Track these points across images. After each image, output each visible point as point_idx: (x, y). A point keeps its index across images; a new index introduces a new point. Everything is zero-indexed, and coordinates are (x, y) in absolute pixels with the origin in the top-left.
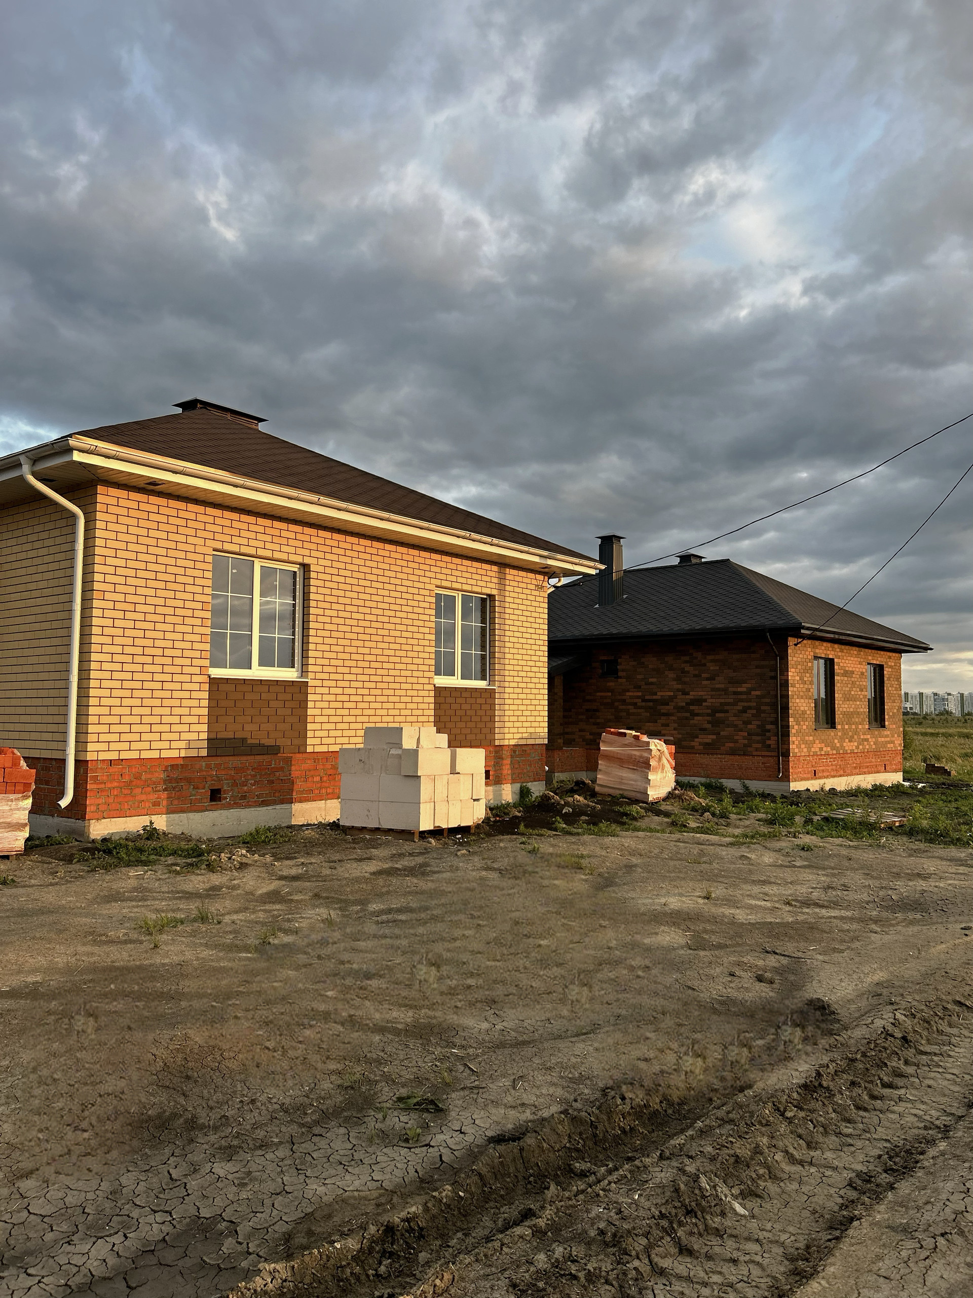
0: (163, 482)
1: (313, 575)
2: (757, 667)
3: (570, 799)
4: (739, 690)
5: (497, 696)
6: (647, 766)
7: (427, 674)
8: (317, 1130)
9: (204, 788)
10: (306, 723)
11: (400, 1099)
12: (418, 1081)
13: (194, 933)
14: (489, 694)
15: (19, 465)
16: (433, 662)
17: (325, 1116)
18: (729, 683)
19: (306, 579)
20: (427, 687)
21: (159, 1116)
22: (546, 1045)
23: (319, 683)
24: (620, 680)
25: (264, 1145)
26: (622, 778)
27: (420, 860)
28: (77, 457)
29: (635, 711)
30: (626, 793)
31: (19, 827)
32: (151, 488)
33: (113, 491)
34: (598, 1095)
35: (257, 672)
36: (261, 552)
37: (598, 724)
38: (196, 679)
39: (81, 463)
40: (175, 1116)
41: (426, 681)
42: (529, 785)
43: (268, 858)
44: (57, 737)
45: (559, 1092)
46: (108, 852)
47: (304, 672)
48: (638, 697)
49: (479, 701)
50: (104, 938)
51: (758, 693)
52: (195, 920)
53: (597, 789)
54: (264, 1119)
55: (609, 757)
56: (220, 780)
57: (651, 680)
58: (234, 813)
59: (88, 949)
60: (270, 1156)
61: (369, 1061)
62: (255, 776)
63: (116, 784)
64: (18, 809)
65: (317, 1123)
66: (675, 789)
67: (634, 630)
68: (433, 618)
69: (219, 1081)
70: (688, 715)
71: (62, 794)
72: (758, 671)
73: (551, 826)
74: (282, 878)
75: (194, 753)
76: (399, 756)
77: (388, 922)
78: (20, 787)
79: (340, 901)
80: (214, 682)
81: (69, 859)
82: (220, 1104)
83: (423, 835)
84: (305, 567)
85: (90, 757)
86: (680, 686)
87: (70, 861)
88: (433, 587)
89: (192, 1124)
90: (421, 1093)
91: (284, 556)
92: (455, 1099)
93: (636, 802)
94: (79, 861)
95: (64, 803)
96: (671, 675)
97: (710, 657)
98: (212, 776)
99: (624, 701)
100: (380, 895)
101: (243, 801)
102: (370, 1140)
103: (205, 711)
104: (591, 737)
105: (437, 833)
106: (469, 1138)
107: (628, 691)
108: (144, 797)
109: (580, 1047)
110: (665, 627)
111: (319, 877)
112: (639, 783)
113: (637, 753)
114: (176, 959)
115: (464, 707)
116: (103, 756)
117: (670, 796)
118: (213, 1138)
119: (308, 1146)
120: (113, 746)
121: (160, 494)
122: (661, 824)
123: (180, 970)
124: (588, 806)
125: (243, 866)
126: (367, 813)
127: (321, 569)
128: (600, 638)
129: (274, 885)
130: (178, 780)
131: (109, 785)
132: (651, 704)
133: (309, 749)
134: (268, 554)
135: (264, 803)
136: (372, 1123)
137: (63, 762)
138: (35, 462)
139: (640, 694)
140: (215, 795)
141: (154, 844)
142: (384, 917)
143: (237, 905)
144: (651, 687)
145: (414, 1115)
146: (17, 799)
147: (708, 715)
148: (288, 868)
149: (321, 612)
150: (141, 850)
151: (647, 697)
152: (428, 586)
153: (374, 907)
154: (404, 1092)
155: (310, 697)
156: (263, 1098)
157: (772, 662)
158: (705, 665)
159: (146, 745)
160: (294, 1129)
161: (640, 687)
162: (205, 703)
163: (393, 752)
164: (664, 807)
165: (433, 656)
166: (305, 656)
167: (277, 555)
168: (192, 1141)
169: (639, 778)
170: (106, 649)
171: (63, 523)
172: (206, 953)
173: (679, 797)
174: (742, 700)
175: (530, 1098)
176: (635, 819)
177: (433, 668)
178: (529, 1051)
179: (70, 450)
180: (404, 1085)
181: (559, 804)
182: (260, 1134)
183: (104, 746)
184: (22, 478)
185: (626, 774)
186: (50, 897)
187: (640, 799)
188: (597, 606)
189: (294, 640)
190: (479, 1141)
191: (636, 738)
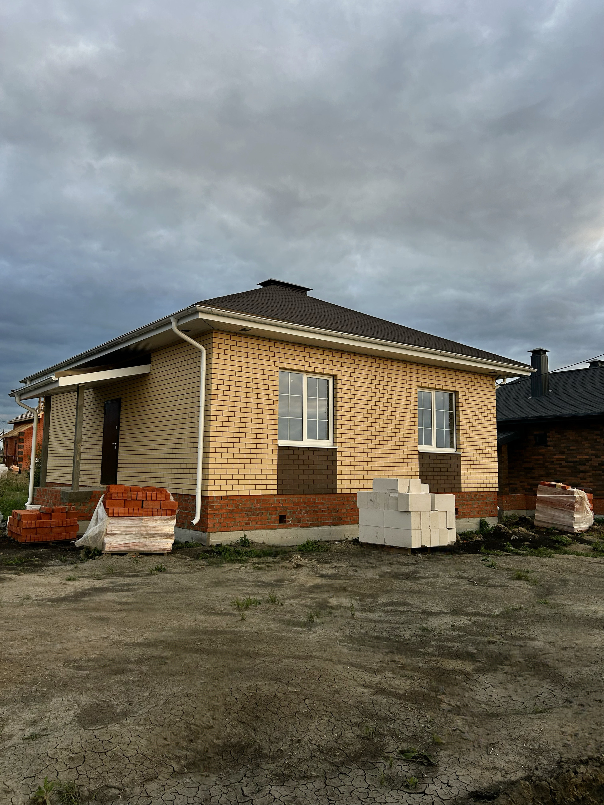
0: (250, 329)
1: (339, 382)
3: (516, 530)
5: (462, 458)
6: (572, 507)
7: (413, 444)
8: (343, 769)
9: (276, 514)
10: (336, 475)
11: (402, 752)
12: (415, 738)
13: (266, 611)
14: (457, 457)
15: (171, 323)
16: (417, 436)
17: (349, 759)
19: (335, 384)
20: (413, 452)
21: (238, 744)
22: (511, 719)
23: (344, 449)
24: (549, 448)
25: (305, 777)
26: (553, 516)
27: (412, 568)
28: (201, 316)
29: (560, 469)
30: (557, 527)
31: (169, 536)
32: (243, 333)
33: (221, 336)
34: (554, 766)
35: (307, 443)
36: (307, 369)
37: (533, 478)
38: (270, 447)
39: (203, 320)
40: (248, 745)
41: (413, 448)
42: (486, 519)
43: (314, 562)
44: (192, 482)
45: (523, 761)
46: (219, 553)
47: (334, 442)
48: (562, 459)
49: (449, 462)
50: (212, 611)
52: (268, 602)
53: (536, 523)
54: (306, 755)
55: (544, 501)
56: (285, 510)
57: (572, 448)
58: (294, 531)
59: (203, 617)
60: (310, 786)
61: (380, 718)
62: (305, 508)
63: (225, 511)
64: (168, 525)
65: (343, 763)
66: (594, 524)
67: (558, 414)
68: (416, 408)
69: (277, 723)
70: (600, 472)
71: (194, 516)
73: (503, 548)
74: (322, 576)
75: (269, 493)
76: (396, 498)
77: (392, 611)
78: (169, 512)
79: (359, 594)
80: (280, 449)
81: (196, 557)
82: (278, 740)
83: (415, 551)
84: (335, 377)
85: (209, 494)
86: (594, 452)
87: (197, 559)
88: (416, 387)
89: (259, 754)
90: (417, 748)
91: (322, 371)
92: (443, 757)
93: (565, 533)
94: (202, 558)
95: (195, 521)
96: (587, 444)
98: (280, 507)
99: (553, 462)
100: (387, 592)
101: (299, 523)
102: (381, 782)
103: (276, 467)
104: (529, 487)
105: (423, 550)
106: (454, 791)
107: (555, 455)
108: (240, 519)
109: (537, 724)
110: (581, 411)
111: (346, 577)
112: (567, 520)
113: (565, 499)
114: (255, 629)
115: (439, 466)
116: (217, 494)
117: (590, 530)
118: (272, 766)
119: (337, 782)
120: (223, 488)
121: (248, 336)
122: (585, 549)
123: (257, 638)
124: (530, 535)
125: (298, 566)
126: (376, 535)
127: (344, 378)
128: (534, 419)
129: (319, 581)
130: (260, 509)
131: (221, 512)
132: (572, 464)
133: (339, 492)
134: (312, 369)
135: (312, 525)
136: (382, 768)
137: (195, 496)
138: (178, 320)
139: (564, 457)
140: (282, 519)
141: (246, 549)
142: (389, 608)
143: (295, 593)
144: (572, 452)
145: (413, 766)
146: (168, 519)
148: (327, 569)
149: (344, 404)
150: (238, 553)
151: (569, 460)
152: (412, 387)
153: (381, 600)
154: (404, 746)
155: (338, 458)
156: (306, 739)
159: (242, 487)
160: (326, 766)
161: (564, 453)
162: (276, 462)
163: (392, 495)
164: (586, 537)
165: (417, 432)
166: (335, 433)
167: (317, 370)
168: (258, 766)
169: (566, 516)
170: (219, 429)
171: (195, 355)
172: (274, 626)
173: (598, 530)
175: (500, 763)
176: (565, 545)
177: (417, 440)
178: (498, 723)
179: (197, 312)
180: (405, 741)
181: (508, 533)
182: (304, 767)
183: (217, 488)
184: (171, 330)
185: (556, 513)
186: (184, 580)
187: (568, 531)
188: (530, 397)
189: (328, 422)
190: (462, 794)
191: (563, 488)
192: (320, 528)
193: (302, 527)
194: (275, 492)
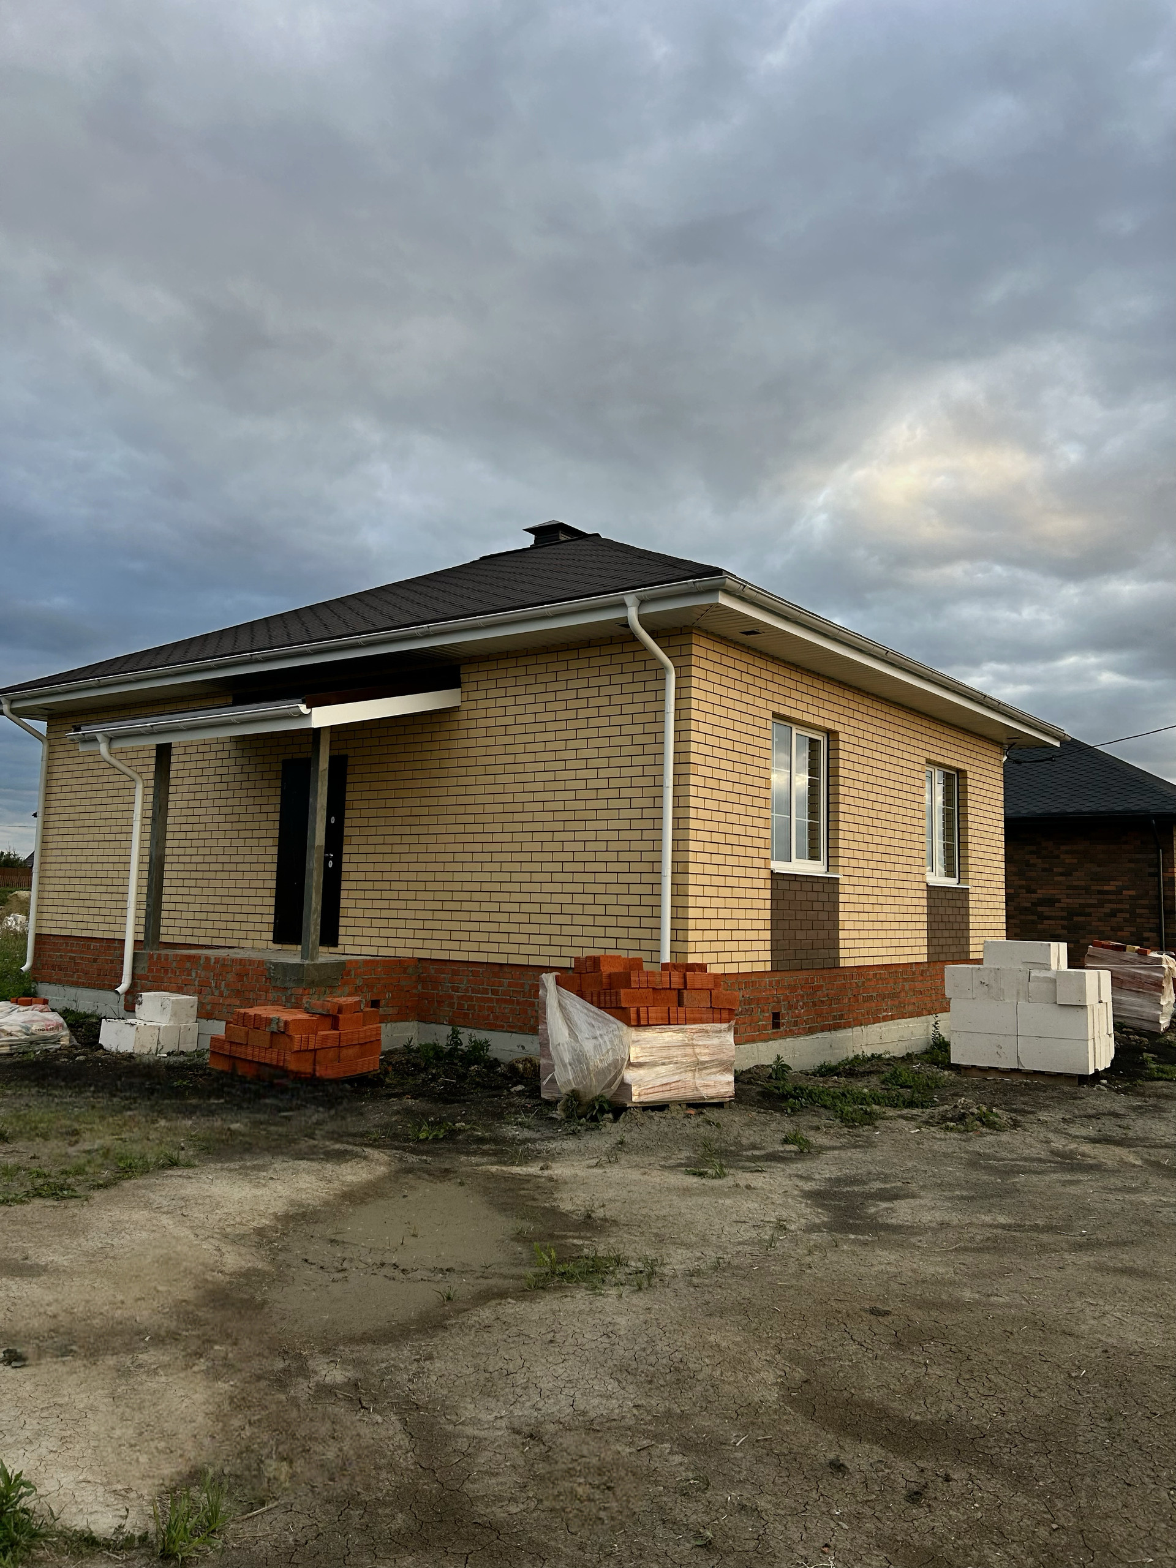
1: (841, 745)
2: (1130, 861)
4: (1106, 888)
5: (967, 897)
6: (1156, 986)
7: (921, 870)
9: (768, 1011)
10: (838, 930)
14: (963, 894)
16: (925, 855)
18: (1092, 880)
19: (832, 749)
20: (923, 886)
23: (848, 880)
26: (1120, 1003)
28: (724, 600)
30: (1127, 1022)
35: (798, 866)
38: (763, 874)
41: (922, 878)
47: (830, 866)
49: (956, 903)
51: (1132, 893)
56: (779, 1001)
58: (790, 1042)
62: (802, 996)
68: (924, 800)
70: (1035, 918)
72: (1132, 865)
75: (761, 967)
76: (1047, 980)
80: (774, 878)
86: (1024, 882)
88: (925, 762)
97: (1063, 848)
98: (773, 996)
103: (771, 915)
112: (1147, 1010)
113: (1143, 972)
115: (948, 911)
126: (997, 1050)
127: (844, 737)
130: (750, 1001)
133: (842, 963)
140: (776, 1021)
146: (720, 1030)
147: (1063, 918)
149: (847, 791)
152: (921, 760)
155: (841, 898)
157: (1153, 856)
158: (1058, 857)
159: (728, 957)
162: (769, 904)
163: (1036, 974)
165: (925, 847)
166: (832, 847)
169: (1146, 1003)
170: (699, 836)
174: (1110, 901)
177: (925, 862)
179: (717, 590)
191: (1141, 953)
192: (820, 1035)
193: (799, 1034)
194: (769, 969)
